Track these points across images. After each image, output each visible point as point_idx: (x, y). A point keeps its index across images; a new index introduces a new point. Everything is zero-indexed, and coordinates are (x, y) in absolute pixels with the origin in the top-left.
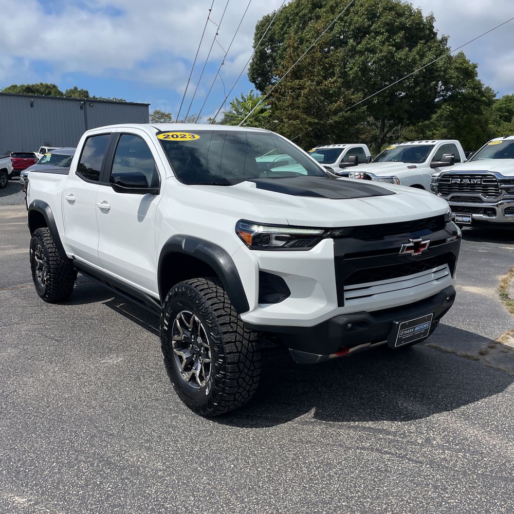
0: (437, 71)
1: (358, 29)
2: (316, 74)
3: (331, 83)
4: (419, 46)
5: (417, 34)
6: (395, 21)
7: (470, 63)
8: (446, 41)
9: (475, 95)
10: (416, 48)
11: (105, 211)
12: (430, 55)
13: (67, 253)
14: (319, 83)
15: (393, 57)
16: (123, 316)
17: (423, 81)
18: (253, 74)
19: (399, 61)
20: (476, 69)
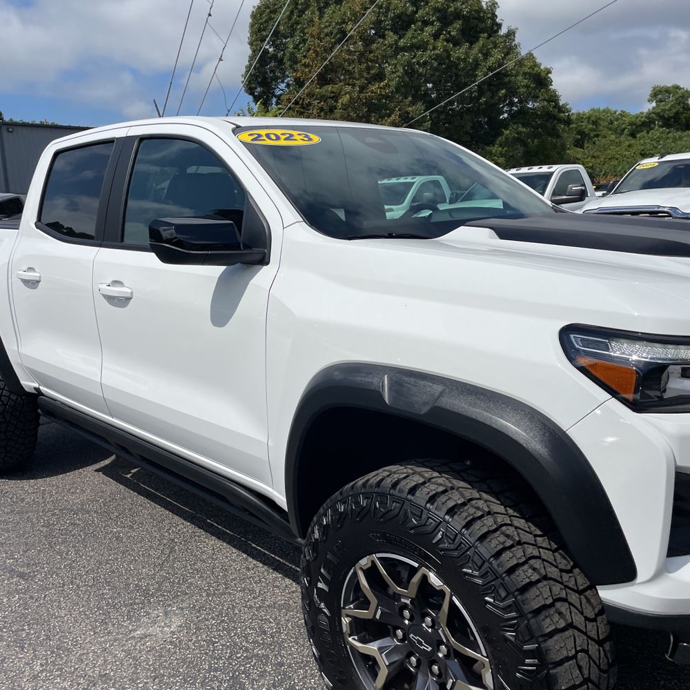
0: (507, 76)
1: (399, 17)
2: (357, 76)
3: (381, 88)
4: (481, 42)
5: (477, 25)
6: (449, 7)
7: (542, 67)
8: (514, 36)
9: (551, 109)
10: (477, 44)
11: (121, 302)
12: (497, 55)
13: (22, 382)
14: (362, 89)
15: (449, 56)
16: (146, 501)
17: (489, 90)
18: (250, 82)
19: (457, 62)
20: (550, 75)
